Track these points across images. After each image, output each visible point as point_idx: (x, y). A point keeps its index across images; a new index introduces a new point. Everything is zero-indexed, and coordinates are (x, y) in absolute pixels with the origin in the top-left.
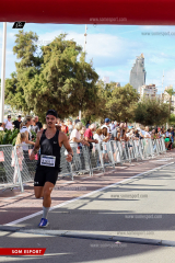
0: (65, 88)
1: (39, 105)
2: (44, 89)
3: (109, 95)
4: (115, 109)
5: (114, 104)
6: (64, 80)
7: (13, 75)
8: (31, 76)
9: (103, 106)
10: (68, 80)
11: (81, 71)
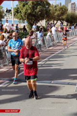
0: (38, 10)
2: (29, 11)
3: (56, 10)
4: (59, 16)
5: (58, 14)
6: (37, 7)
7: (17, 6)
8: (24, 6)
9: (54, 15)
10: (38, 7)
11: (44, 3)
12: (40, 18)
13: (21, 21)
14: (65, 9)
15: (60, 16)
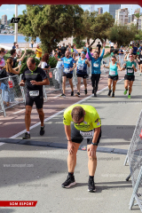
0: (60, 20)
1: (42, 33)
2: (45, 22)
3: (93, 20)
4: (97, 30)
5: (97, 28)
6: (59, 14)
7: (24, 12)
10: (62, 15)
11: (71, 8)
12: (65, 33)
13: (30, 38)
14: (109, 20)
15: (100, 31)
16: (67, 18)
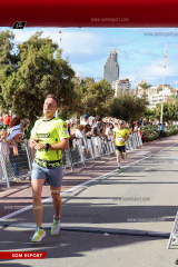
0: (43, 85)
1: (17, 102)
2: (22, 86)
3: (85, 90)
5: (90, 100)
8: (8, 73)
9: (80, 102)
10: (45, 77)
11: (58, 68)
14: (107, 90)
16: (53, 82)
